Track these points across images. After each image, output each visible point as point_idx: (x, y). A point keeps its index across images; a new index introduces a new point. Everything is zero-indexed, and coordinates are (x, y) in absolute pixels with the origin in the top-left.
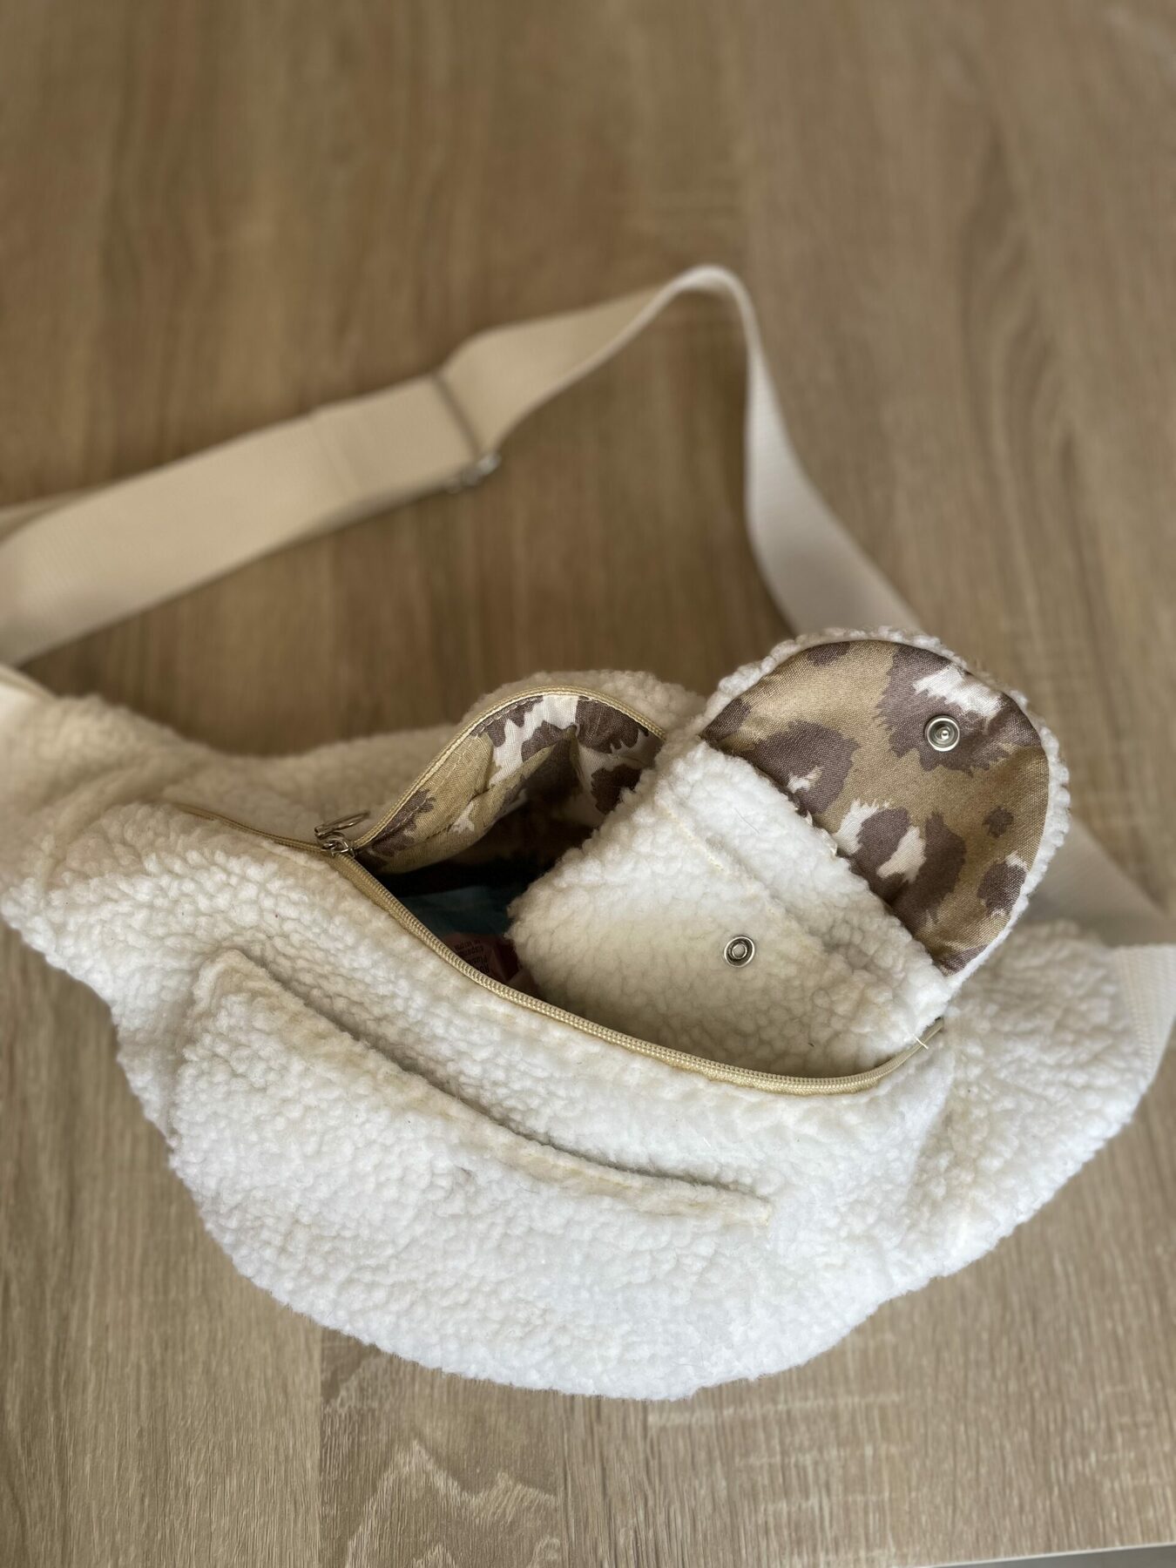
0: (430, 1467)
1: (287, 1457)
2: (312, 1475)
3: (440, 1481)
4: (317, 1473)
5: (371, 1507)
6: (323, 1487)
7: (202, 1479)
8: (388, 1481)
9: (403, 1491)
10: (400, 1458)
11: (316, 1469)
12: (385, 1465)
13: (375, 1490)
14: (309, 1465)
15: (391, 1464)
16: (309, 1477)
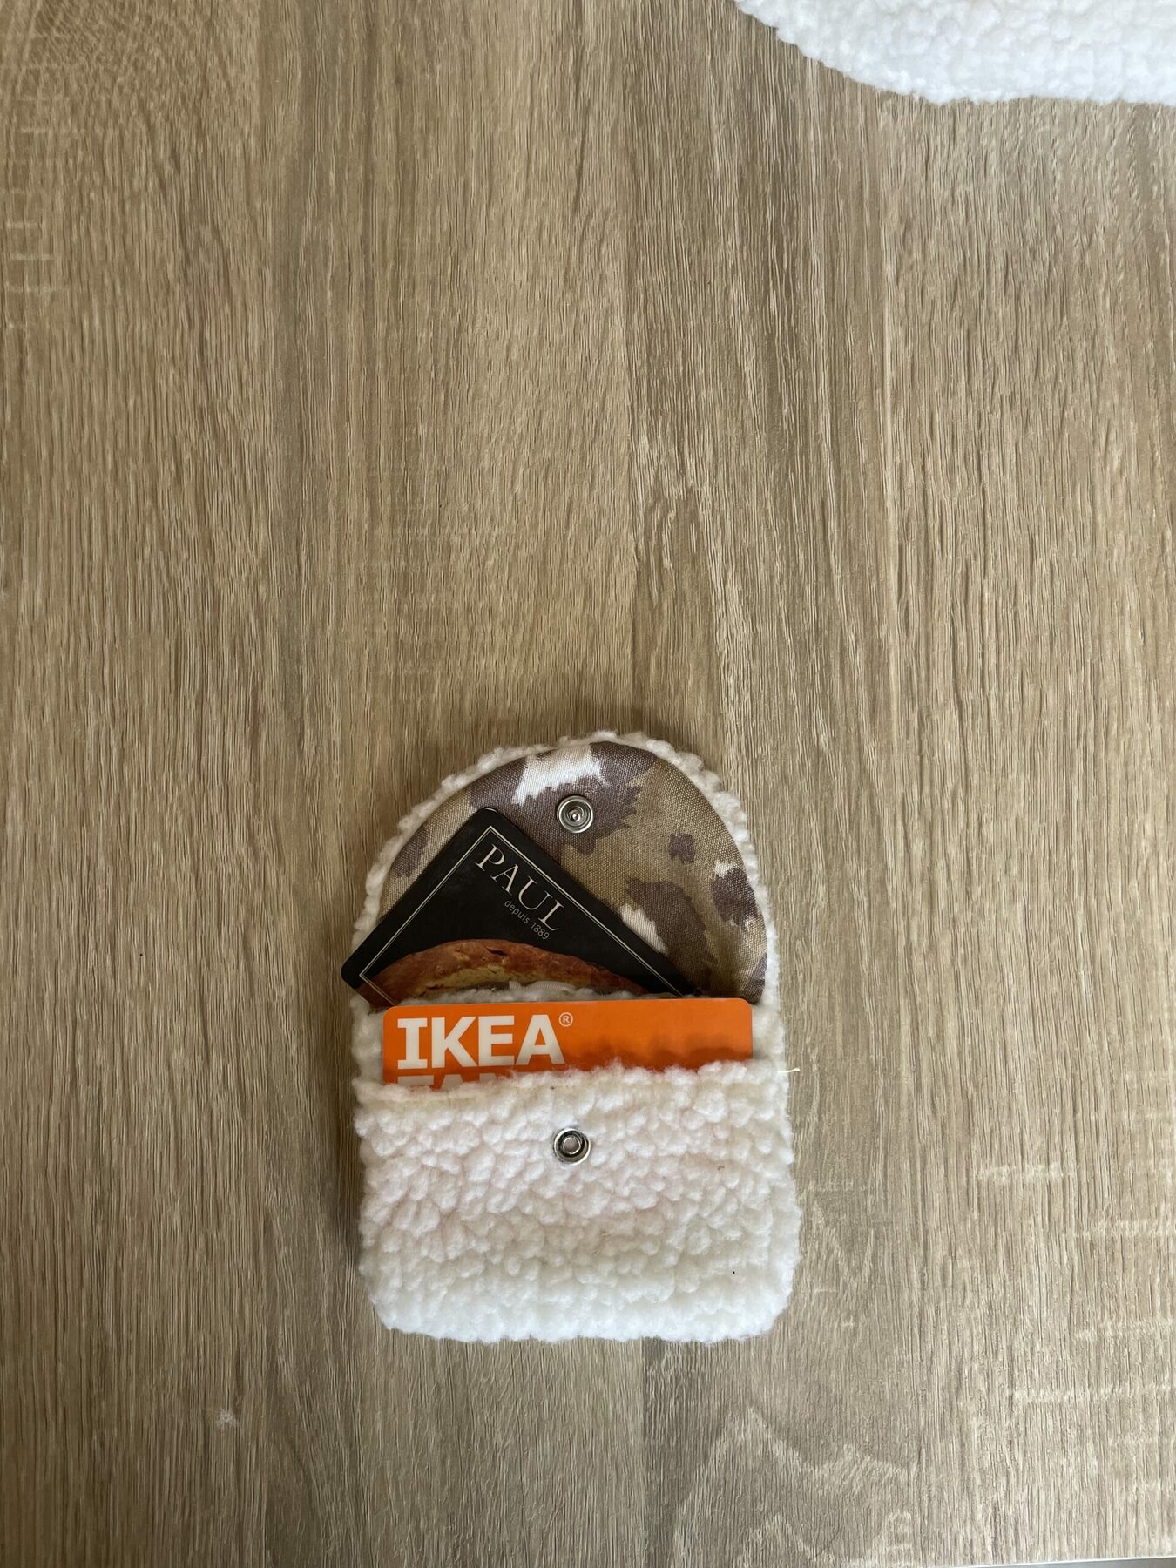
0: (768, 1435)
1: (606, 1421)
2: (635, 1440)
3: (779, 1450)
4: (641, 1438)
5: (703, 1473)
6: (647, 1452)
7: (510, 1439)
8: (721, 1448)
9: (738, 1459)
10: (734, 1426)
11: (639, 1433)
12: (718, 1433)
13: (706, 1457)
14: (631, 1430)
15: (724, 1430)
16: (632, 1441)
